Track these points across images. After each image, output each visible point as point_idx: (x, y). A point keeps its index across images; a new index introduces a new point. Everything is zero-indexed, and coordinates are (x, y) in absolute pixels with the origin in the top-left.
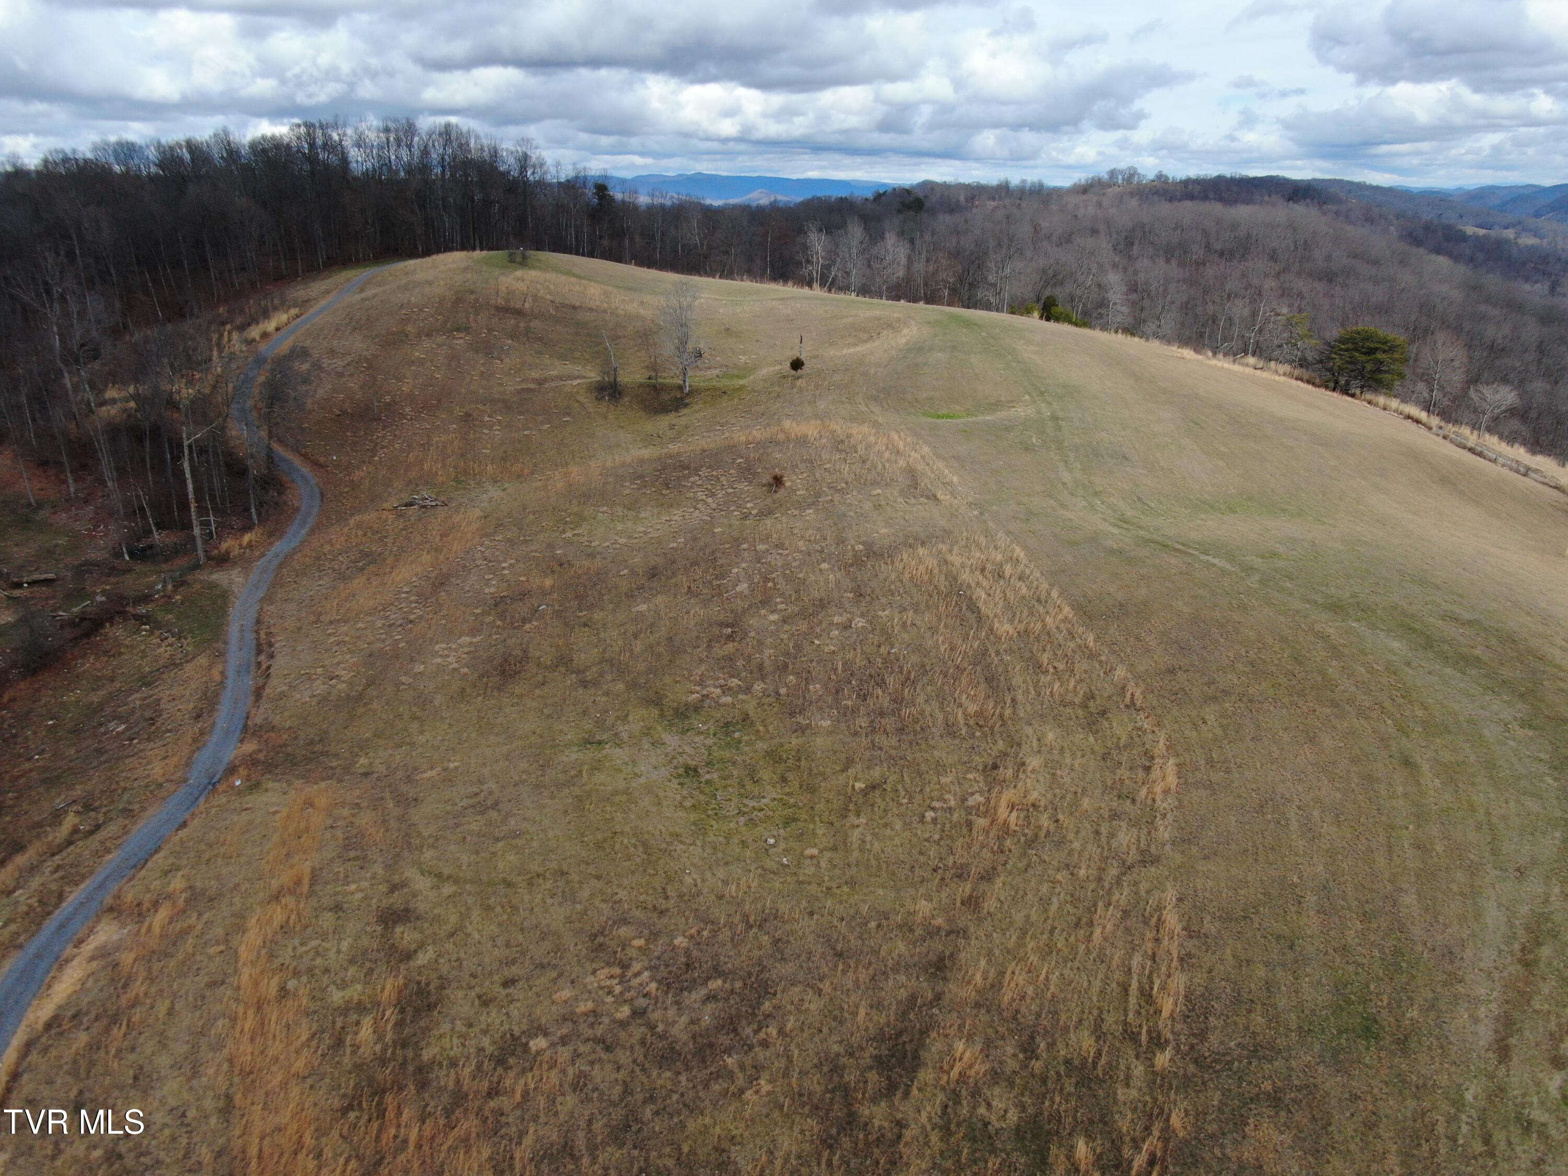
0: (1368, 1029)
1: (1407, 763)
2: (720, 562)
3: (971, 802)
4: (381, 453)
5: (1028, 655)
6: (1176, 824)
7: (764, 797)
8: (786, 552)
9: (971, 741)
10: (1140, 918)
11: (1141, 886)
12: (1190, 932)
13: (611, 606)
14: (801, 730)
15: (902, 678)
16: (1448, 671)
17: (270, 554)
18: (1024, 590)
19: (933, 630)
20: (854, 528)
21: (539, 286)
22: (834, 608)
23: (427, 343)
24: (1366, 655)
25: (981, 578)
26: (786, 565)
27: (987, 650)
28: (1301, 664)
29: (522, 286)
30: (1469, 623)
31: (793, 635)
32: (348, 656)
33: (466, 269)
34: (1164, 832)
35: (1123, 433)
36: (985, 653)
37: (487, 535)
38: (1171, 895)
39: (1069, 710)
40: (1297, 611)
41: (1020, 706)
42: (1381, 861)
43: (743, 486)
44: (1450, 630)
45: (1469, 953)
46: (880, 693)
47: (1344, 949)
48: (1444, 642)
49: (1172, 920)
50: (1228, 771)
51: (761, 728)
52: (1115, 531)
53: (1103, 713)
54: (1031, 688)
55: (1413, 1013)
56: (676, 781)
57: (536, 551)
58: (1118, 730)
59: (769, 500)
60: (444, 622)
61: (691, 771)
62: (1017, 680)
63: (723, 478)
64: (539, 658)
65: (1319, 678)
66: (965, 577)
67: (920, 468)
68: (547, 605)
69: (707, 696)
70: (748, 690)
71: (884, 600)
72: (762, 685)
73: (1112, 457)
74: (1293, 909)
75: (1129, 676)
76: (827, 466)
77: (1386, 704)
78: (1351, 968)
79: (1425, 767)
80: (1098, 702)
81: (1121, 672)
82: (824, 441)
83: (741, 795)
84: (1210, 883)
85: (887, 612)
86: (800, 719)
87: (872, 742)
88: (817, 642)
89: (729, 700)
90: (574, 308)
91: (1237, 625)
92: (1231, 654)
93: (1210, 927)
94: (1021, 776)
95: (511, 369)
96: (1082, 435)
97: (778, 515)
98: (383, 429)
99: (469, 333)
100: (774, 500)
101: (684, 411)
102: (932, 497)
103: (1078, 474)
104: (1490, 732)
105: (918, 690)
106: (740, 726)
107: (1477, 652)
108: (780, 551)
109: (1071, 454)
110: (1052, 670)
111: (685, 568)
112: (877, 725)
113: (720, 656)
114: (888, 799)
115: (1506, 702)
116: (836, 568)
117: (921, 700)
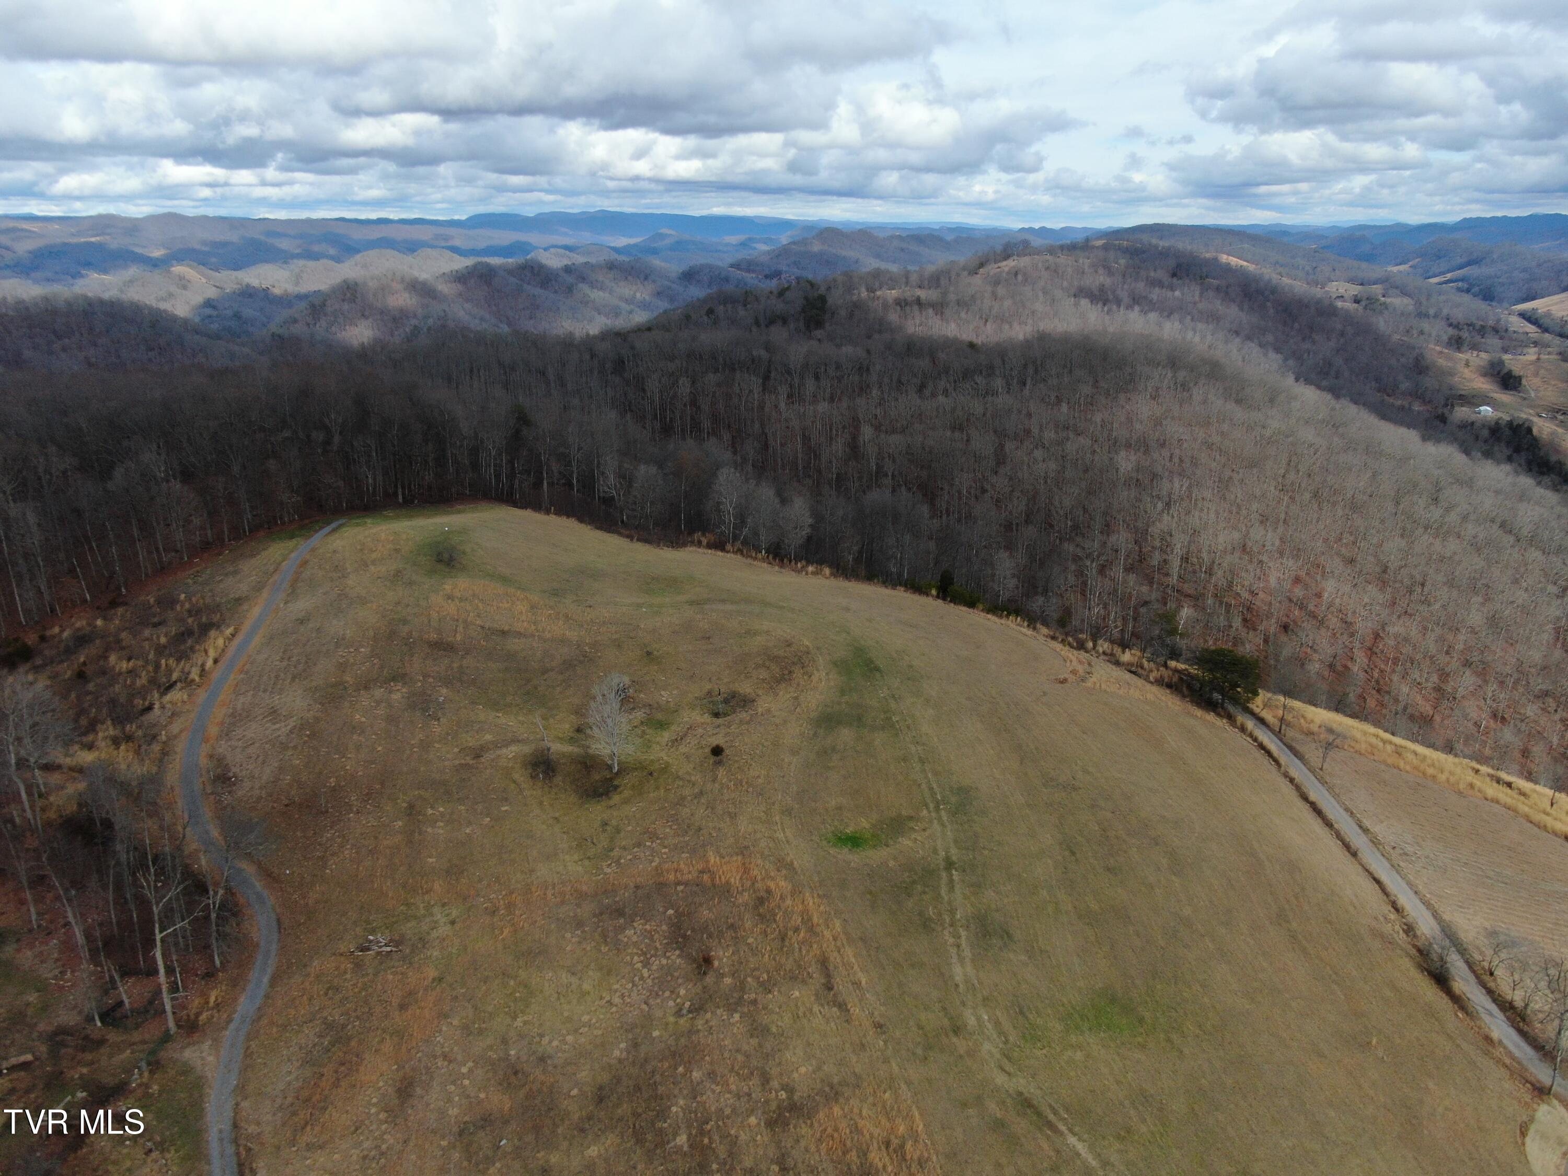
2: (660, 1090)
4: (332, 863)
8: (718, 1089)
13: (565, 1144)
17: (236, 1016)
20: (777, 1057)
21: (468, 606)
23: (365, 700)
26: (720, 1112)
29: (452, 609)
33: (396, 578)
35: (1008, 887)
37: (447, 1016)
43: (675, 956)
52: (999, 1079)
57: (491, 1048)
59: (699, 986)
60: (414, 1157)
63: (656, 938)
66: (875, 1155)
68: (508, 1140)
73: (998, 936)
76: (750, 940)
82: (746, 895)
90: (503, 633)
95: (448, 734)
96: (972, 898)
97: (709, 1015)
98: (331, 828)
99: (405, 684)
100: (704, 987)
101: (616, 799)
102: (842, 1007)
103: (969, 969)
108: (713, 1086)
109: (963, 933)
111: (629, 1094)
116: (762, 1124)
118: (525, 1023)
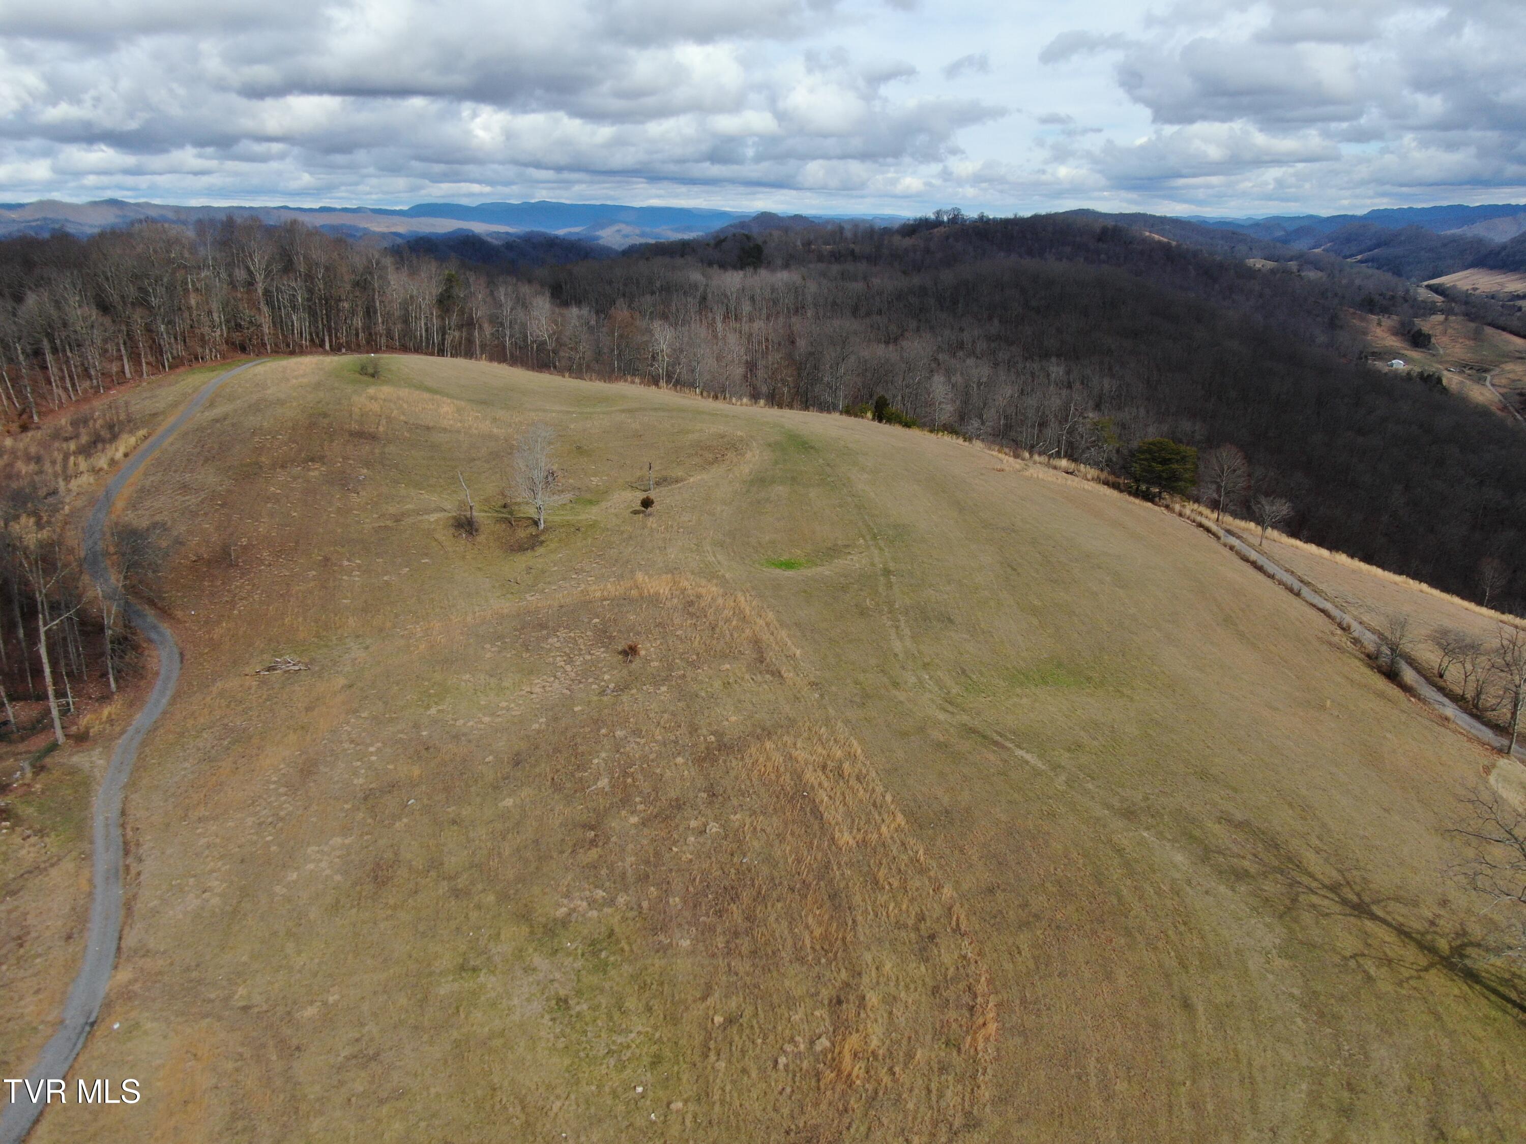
1: (1187, 1005)
2: (581, 749)
3: (818, 1048)
4: (240, 605)
5: (866, 869)
6: (995, 1081)
7: (631, 1032)
8: (643, 741)
9: (817, 968)
13: (478, 800)
14: (663, 950)
15: (754, 893)
16: (1222, 889)
17: (131, 730)
18: (862, 793)
19: (781, 837)
20: (706, 713)
21: (392, 406)
22: (689, 809)
23: (282, 476)
24: (1154, 872)
25: (823, 777)
26: (644, 758)
27: (829, 862)
28: (1100, 884)
29: (375, 407)
30: (1240, 825)
31: (653, 840)
32: (220, 863)
33: (318, 386)
34: (985, 1090)
35: (948, 588)
36: (827, 866)
37: (355, 711)
39: (903, 934)
40: (1098, 819)
41: (860, 929)
42: (1163, 1122)
43: (600, 652)
44: (1226, 837)
46: (735, 908)
48: (1219, 853)
50: (1039, 1014)
51: (627, 948)
52: (942, 716)
53: (932, 937)
54: (870, 908)
56: (547, 1017)
57: (402, 732)
58: (947, 959)
59: (625, 672)
60: (314, 819)
61: (563, 1002)
62: (857, 899)
63: (580, 641)
64: (410, 861)
65: (1115, 902)
66: (810, 776)
67: (765, 637)
68: (416, 800)
69: (574, 910)
70: (611, 902)
71: (735, 802)
72: (625, 897)
73: (939, 620)
75: (955, 895)
76: (679, 633)
77: (1170, 932)
79: (1201, 1009)
80: (928, 924)
81: (948, 891)
82: (675, 601)
83: (611, 1030)
85: (738, 816)
86: (662, 937)
87: (729, 965)
88: (675, 849)
89: (594, 914)
90: (428, 428)
91: (1047, 837)
92: (1042, 872)
94: (863, 1015)
95: (368, 504)
96: (911, 594)
97: (634, 691)
98: (241, 578)
99: (324, 463)
100: (630, 672)
101: (540, 550)
102: (777, 674)
103: (908, 643)
104: (1254, 963)
105: (769, 908)
106: (605, 944)
107: (1246, 864)
108: (638, 740)
109: (902, 618)
110: (887, 887)
111: (548, 755)
112: (732, 946)
113: (585, 863)
114: (744, 1037)
115: (1267, 925)
116: (690, 763)
117: (772, 918)
118: (439, 711)
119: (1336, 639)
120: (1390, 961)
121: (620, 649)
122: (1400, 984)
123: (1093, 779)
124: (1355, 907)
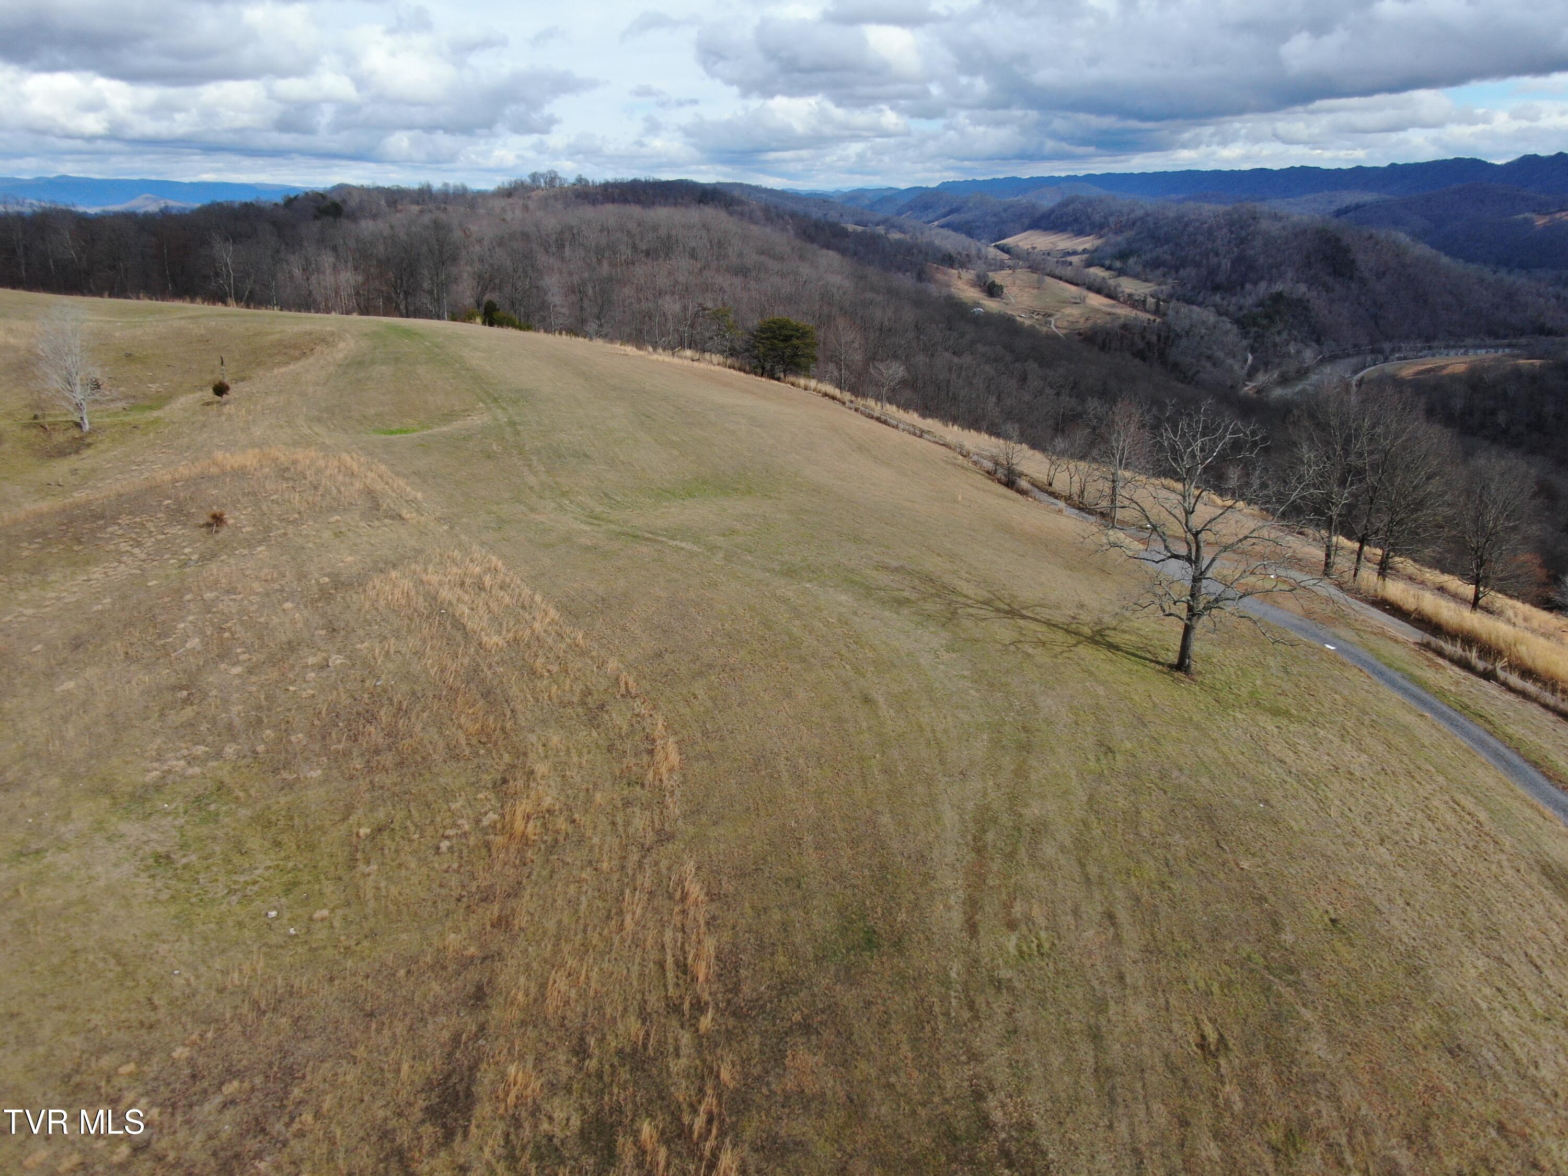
0: (870, 941)
1: (867, 700)
2: (160, 619)
3: (485, 822)
5: (520, 663)
6: (684, 799)
7: (256, 868)
8: (240, 596)
9: (476, 761)
10: (666, 895)
11: (661, 865)
12: (712, 897)
14: (288, 786)
15: (394, 710)
16: (887, 613)
18: (507, 599)
19: (419, 654)
20: (315, 560)
22: (306, 649)
24: (821, 611)
25: (461, 593)
27: (479, 665)
28: (769, 628)
30: (896, 570)
31: (262, 686)
34: (675, 809)
35: (581, 432)
36: (476, 669)
38: (690, 866)
39: (569, 710)
40: (760, 581)
41: (520, 716)
42: (859, 790)
43: (177, 530)
44: (884, 579)
45: (936, 853)
46: (372, 729)
47: (841, 877)
48: (880, 589)
49: (695, 890)
50: (722, 739)
51: (241, 794)
52: (587, 528)
53: (602, 707)
54: (529, 696)
55: (902, 916)
56: (144, 875)
58: (619, 721)
59: (211, 542)
61: (163, 859)
62: (514, 691)
63: (149, 525)
65: (787, 639)
66: (445, 594)
67: (379, 488)
69: (169, 771)
70: (219, 755)
71: (361, 632)
72: (235, 746)
73: (574, 457)
74: (795, 851)
75: (621, 666)
76: (274, 497)
77: (843, 652)
78: (849, 892)
79: (881, 700)
80: (595, 697)
81: (613, 664)
82: (266, 470)
83: (229, 873)
84: (722, 846)
85: (366, 644)
86: (285, 774)
87: (371, 782)
88: (292, 688)
89: (197, 770)
91: (710, 602)
92: (709, 630)
93: (728, 887)
94: (533, 785)
96: (542, 438)
97: (224, 557)
100: (217, 541)
101: (88, 452)
102: (397, 517)
103: (543, 477)
104: (925, 661)
105: (413, 719)
106: (215, 797)
107: (906, 594)
108: (234, 597)
109: (534, 458)
110: (546, 674)
111: (118, 632)
112: (374, 764)
113: (178, 724)
114: (397, 839)
115: (933, 633)
116: (302, 606)
117: (418, 728)
119: (959, 462)
120: (1044, 644)
121: (201, 522)
122: (1055, 656)
123: (750, 552)
124: (1007, 612)
